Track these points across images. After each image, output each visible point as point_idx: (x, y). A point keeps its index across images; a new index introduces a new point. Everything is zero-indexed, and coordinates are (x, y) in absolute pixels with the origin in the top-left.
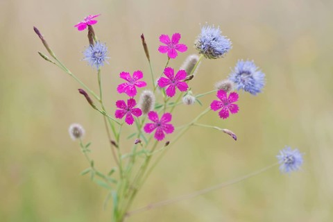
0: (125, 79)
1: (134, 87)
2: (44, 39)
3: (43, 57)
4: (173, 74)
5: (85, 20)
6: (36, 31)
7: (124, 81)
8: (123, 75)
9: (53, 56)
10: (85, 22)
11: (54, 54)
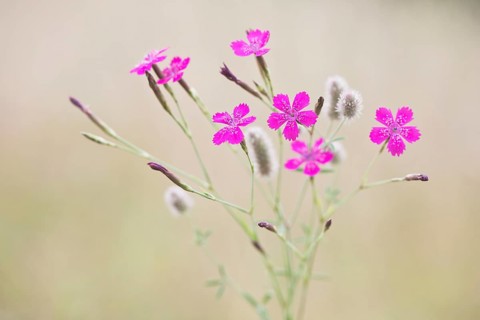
0: (223, 122)
1: (238, 129)
2: (90, 112)
3: (93, 140)
4: (288, 103)
5: (147, 59)
6: (75, 102)
7: (222, 126)
8: (218, 117)
9: (111, 135)
10: (148, 62)
11: (112, 132)
